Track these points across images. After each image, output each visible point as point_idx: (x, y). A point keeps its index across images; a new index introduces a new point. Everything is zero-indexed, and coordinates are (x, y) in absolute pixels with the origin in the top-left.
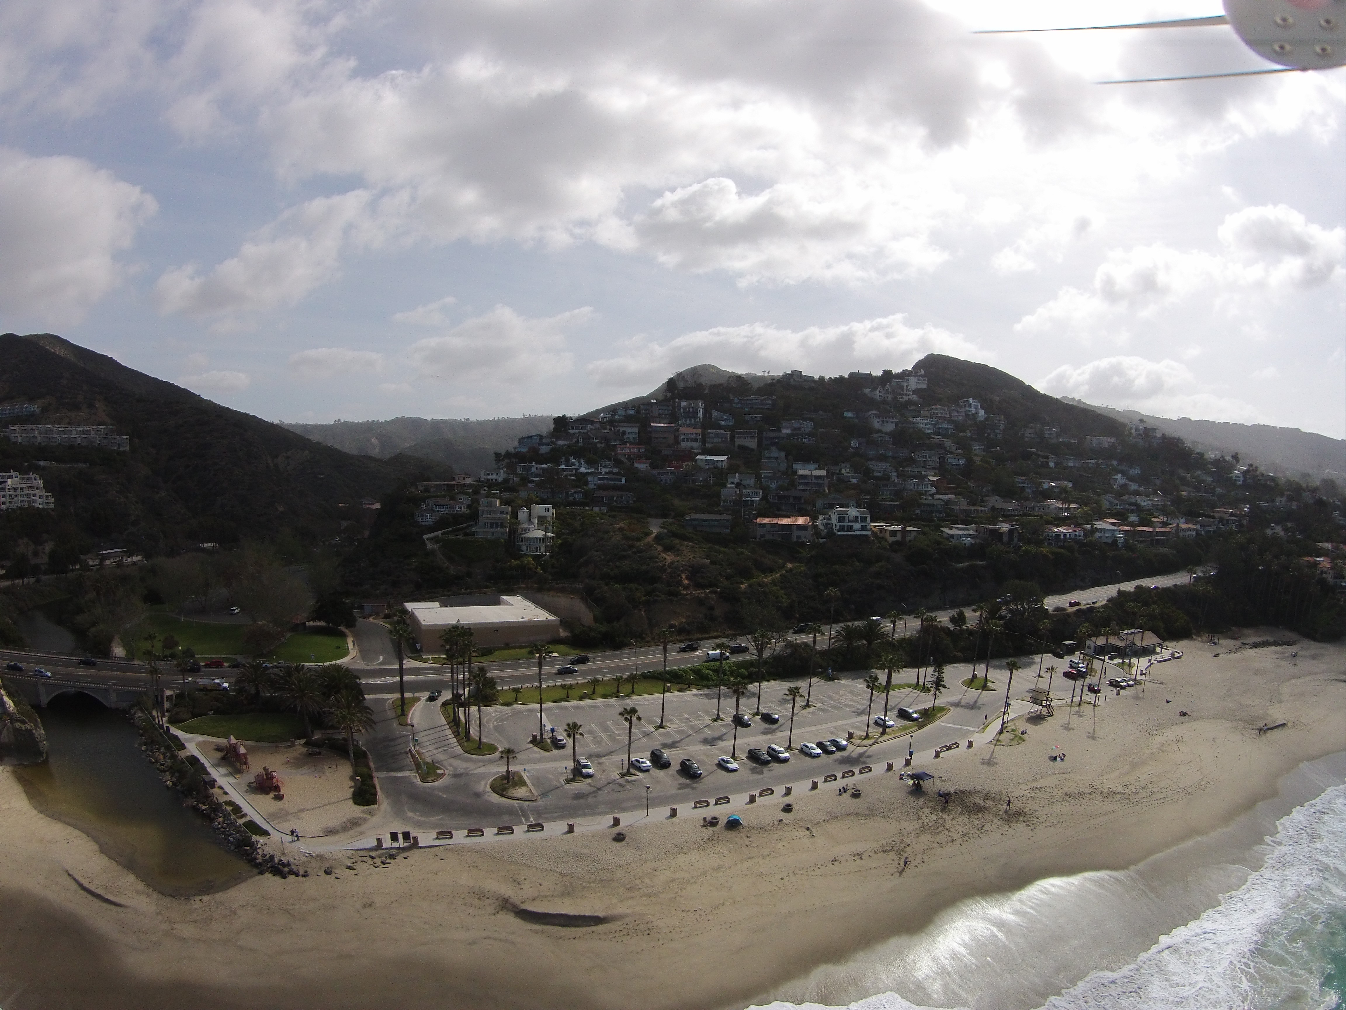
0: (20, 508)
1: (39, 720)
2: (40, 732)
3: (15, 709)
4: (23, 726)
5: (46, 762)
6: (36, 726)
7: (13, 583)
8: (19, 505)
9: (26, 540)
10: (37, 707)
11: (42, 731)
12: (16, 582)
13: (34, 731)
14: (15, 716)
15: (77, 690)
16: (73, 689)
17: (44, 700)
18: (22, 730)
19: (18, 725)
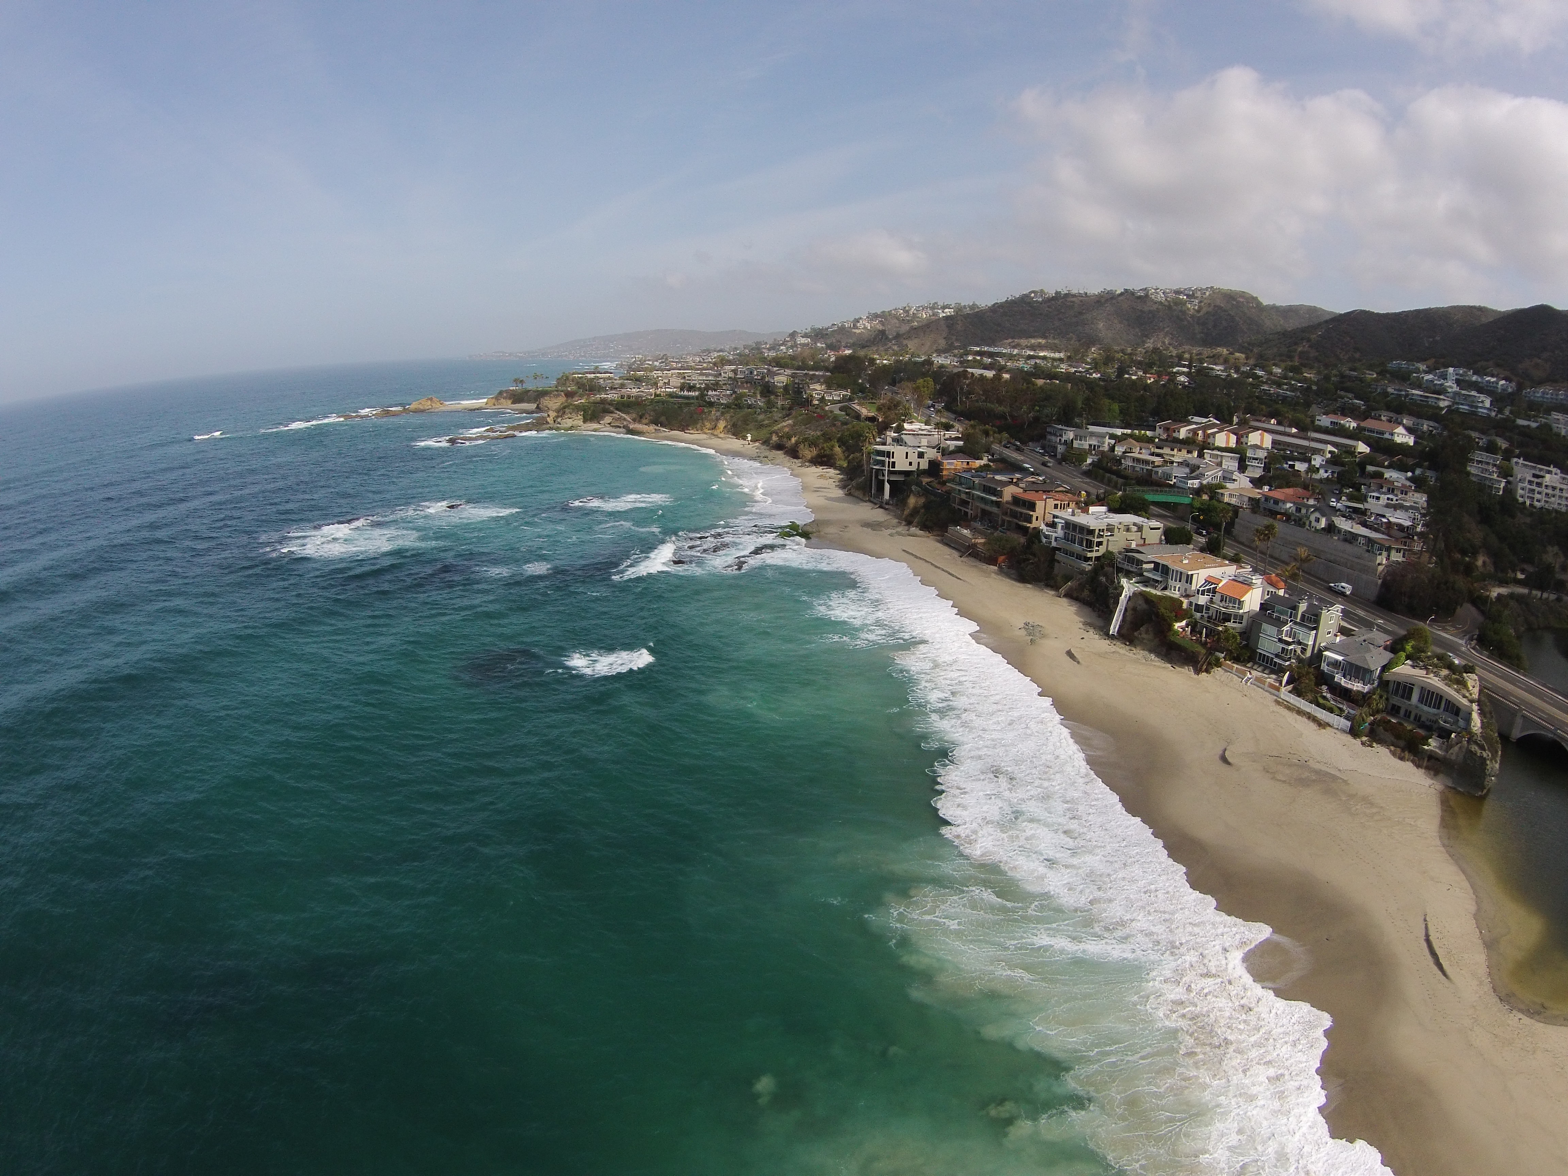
0: (1556, 511)
1: (1500, 753)
2: (1494, 766)
3: (1480, 730)
4: (1479, 752)
5: (1483, 798)
6: (1494, 758)
7: (1530, 593)
8: (1556, 506)
9: (1556, 549)
10: (1504, 738)
11: (1497, 766)
12: (1534, 592)
13: (1488, 762)
14: (1475, 737)
15: (1555, 737)
16: (1550, 735)
17: (1516, 733)
18: (1476, 754)
19: (1474, 748)
